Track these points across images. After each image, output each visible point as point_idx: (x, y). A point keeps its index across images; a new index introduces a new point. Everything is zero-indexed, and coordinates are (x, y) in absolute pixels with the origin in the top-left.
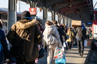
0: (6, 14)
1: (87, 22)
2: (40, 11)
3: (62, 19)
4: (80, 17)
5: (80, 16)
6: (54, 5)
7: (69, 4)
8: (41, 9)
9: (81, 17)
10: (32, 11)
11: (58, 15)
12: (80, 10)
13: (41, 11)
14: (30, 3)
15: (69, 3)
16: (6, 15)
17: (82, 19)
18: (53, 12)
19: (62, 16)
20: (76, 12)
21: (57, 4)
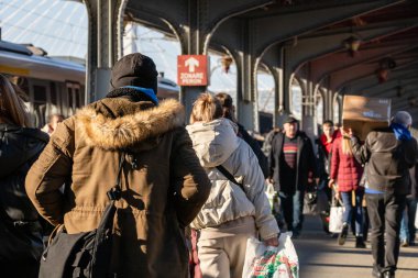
0: (77, 83)
2: (223, 67)
3: (317, 103)
4: (399, 95)
5: (399, 88)
6: (283, 44)
7: (348, 36)
8: (229, 60)
9: (402, 91)
10: (192, 69)
11: (301, 84)
12: (398, 62)
13: (227, 69)
14: (179, 35)
15: (351, 31)
16: (77, 86)
17: (406, 102)
18: (280, 71)
19: (319, 89)
20: (378, 72)
21: (299, 38)
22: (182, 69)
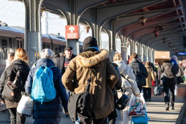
0: (21, 38)
1: (177, 51)
2: (86, 31)
3: (128, 46)
4: (164, 42)
6: (112, 20)
7: (141, 16)
8: (89, 27)
9: (166, 41)
10: (72, 32)
11: (121, 38)
12: (163, 27)
13: (88, 31)
14: (66, 16)
15: (142, 14)
16: (21, 40)
17: (168, 45)
18: (111, 32)
19: (129, 40)
20: (155, 32)
21: (119, 17)
22: (68, 32)
